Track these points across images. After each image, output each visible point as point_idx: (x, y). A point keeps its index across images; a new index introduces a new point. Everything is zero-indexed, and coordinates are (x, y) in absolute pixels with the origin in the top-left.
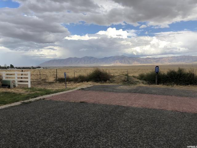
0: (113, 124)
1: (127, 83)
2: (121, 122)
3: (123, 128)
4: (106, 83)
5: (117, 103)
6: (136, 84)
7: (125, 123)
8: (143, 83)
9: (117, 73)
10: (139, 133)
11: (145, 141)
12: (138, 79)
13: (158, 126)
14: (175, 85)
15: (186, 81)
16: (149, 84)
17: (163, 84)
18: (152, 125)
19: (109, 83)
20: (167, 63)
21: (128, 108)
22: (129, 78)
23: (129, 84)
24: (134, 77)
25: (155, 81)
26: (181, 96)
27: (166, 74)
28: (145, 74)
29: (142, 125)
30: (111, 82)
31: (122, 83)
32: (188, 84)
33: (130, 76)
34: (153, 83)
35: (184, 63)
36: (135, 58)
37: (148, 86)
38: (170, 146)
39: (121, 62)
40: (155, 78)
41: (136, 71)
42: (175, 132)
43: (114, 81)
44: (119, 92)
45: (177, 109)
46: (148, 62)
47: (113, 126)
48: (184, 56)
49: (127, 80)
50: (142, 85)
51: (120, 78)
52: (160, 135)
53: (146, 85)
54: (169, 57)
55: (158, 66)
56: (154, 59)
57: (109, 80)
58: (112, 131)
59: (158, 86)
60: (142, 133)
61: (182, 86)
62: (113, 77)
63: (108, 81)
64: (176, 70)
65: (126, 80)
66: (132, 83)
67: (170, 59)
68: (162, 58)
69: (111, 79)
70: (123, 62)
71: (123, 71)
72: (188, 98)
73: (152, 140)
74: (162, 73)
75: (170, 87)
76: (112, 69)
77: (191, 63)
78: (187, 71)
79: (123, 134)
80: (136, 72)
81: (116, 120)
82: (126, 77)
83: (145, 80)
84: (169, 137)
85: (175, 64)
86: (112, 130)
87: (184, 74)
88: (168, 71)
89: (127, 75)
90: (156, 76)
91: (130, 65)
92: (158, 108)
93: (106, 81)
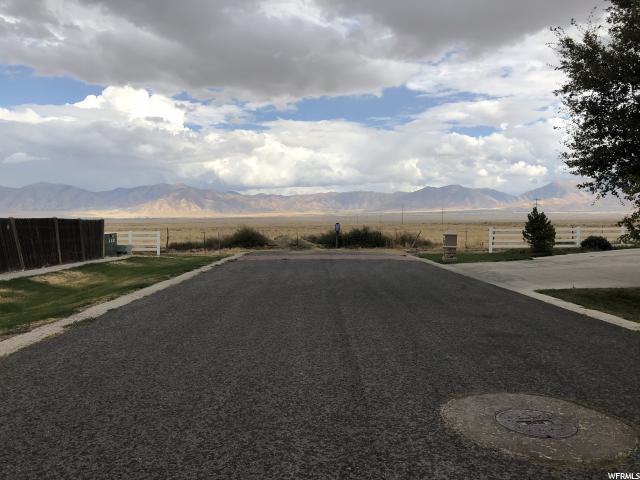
1: (298, 247)
8: (319, 247)
17: (346, 247)
25: (334, 243)
34: (333, 247)
40: (335, 239)
48: (360, 192)
49: (296, 243)
53: (324, 249)
59: (339, 249)
64: (361, 229)
65: (292, 244)
66: (305, 247)
78: (373, 229)
83: (321, 243)
90: (337, 237)
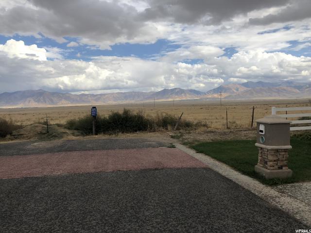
0: (12, 213)
1: (47, 136)
2: (28, 206)
3: (31, 216)
4: (5, 140)
5: (25, 173)
6: (62, 137)
7: (35, 206)
8: (73, 134)
9: (28, 120)
10: (60, 216)
11: (69, 228)
12: (65, 128)
13: (91, 198)
14: (120, 134)
15: (133, 127)
16: (82, 134)
17: (104, 134)
18: (82, 199)
19: (12, 140)
20: (112, 102)
21: (44, 179)
22: (50, 128)
23: (49, 138)
24: (59, 125)
25: (91, 129)
26: (127, 148)
27: (108, 118)
28: (77, 119)
29: (66, 203)
30: (16, 137)
31: (36, 138)
32: (136, 131)
33: (51, 125)
34: (89, 133)
35: (133, 102)
36: (62, 94)
37: (81, 138)
38: (105, 224)
39: (38, 101)
40: (92, 124)
41: (64, 115)
42: (115, 202)
43: (22, 135)
44: (30, 154)
45: (120, 167)
46: (83, 101)
47: (11, 217)
48: (133, 92)
49: (47, 132)
50: (72, 137)
51: (33, 128)
52: (92, 212)
53: (78, 137)
54: (113, 93)
55: (95, 107)
56: (93, 95)
57: (11, 134)
58: (9, 226)
59: (96, 136)
60: (64, 215)
61: (129, 134)
62: (21, 127)
63: (8, 136)
65: (44, 132)
66: (55, 136)
67: (115, 96)
68: (105, 95)
69: (14, 133)
70: (42, 100)
71: (41, 116)
72: (135, 150)
73: (80, 222)
74: (102, 117)
75: (113, 137)
76: (20, 114)
77: (142, 102)
79: (29, 226)
80: (63, 117)
81: (18, 205)
82: (44, 127)
83: (77, 129)
84: (105, 211)
85: (122, 103)
86: (9, 223)
87: (131, 118)
88: (110, 113)
89: (46, 123)
90: (93, 122)
91: (55, 106)
92: (93, 171)
93: (5, 136)
